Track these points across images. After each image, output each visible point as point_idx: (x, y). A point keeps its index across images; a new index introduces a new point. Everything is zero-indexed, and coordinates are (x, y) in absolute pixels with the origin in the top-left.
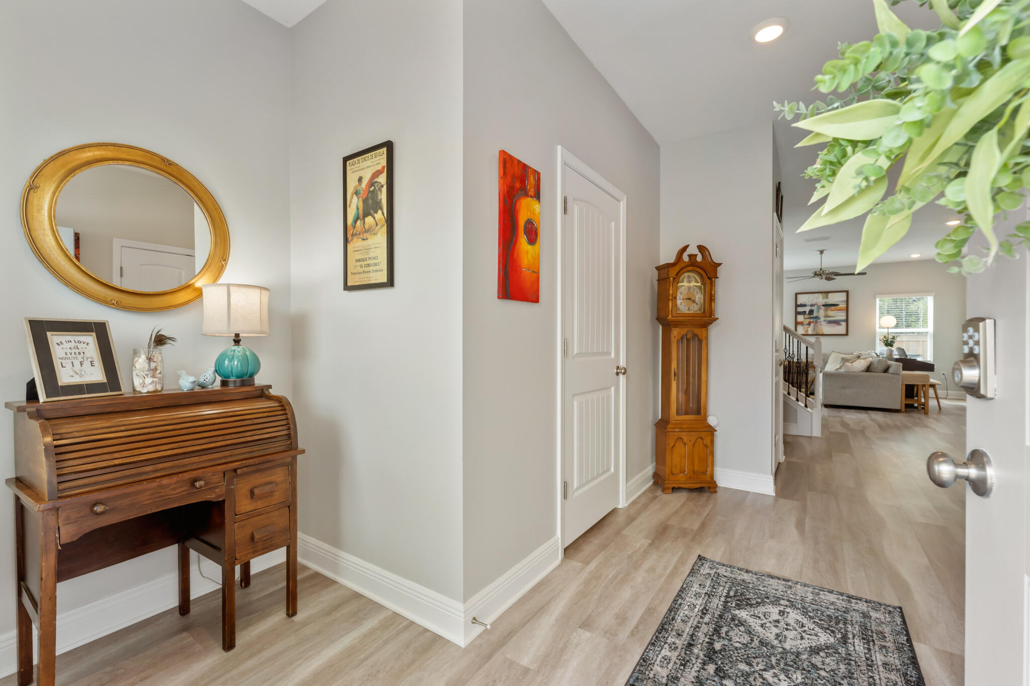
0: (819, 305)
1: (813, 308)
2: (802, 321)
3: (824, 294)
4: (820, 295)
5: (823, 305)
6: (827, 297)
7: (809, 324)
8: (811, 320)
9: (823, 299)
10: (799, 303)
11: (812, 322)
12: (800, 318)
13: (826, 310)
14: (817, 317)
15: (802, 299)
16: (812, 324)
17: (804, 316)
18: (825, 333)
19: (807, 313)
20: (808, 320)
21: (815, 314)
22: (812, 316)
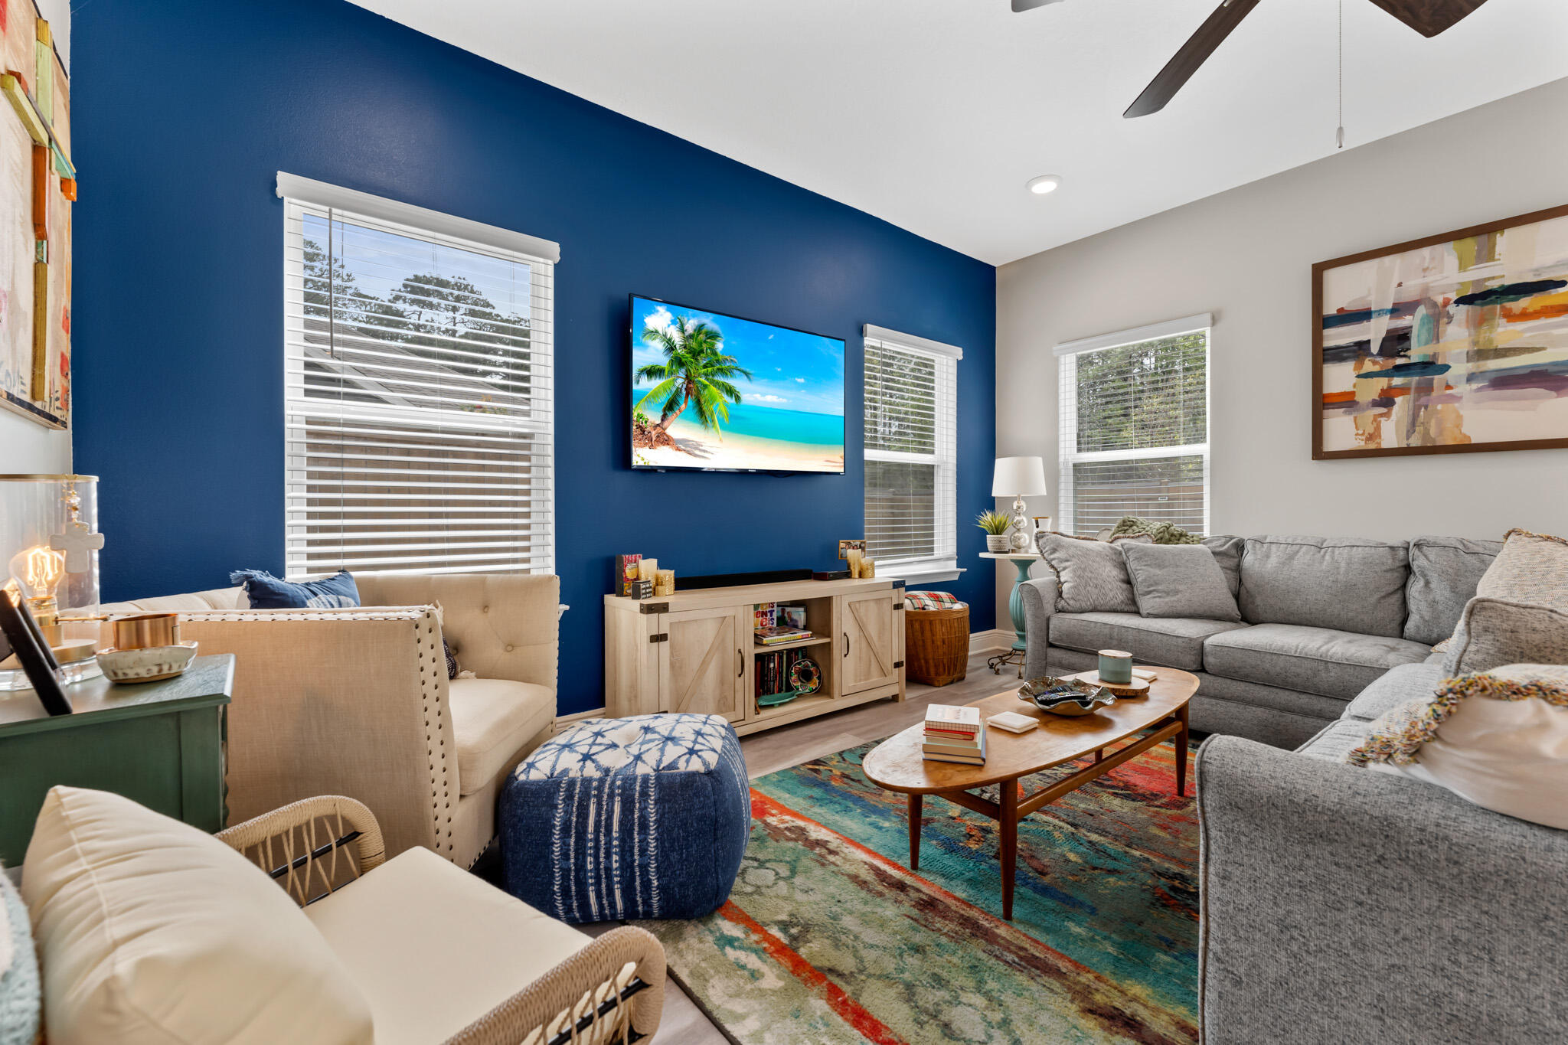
0: (1440, 300)
1: (1406, 321)
2: (1349, 388)
3: (1470, 245)
4: (1448, 253)
5: (1461, 301)
6: (1487, 255)
7: (1386, 401)
8: (1397, 381)
9: (1462, 267)
10: (1330, 309)
11: (1403, 390)
12: (1340, 377)
13: (1479, 323)
14: (1430, 366)
15: (1342, 290)
16: (1398, 400)
17: (1358, 367)
18: (1475, 440)
19: (1375, 348)
20: (1382, 383)
21: (1417, 352)
22: (1400, 361)
